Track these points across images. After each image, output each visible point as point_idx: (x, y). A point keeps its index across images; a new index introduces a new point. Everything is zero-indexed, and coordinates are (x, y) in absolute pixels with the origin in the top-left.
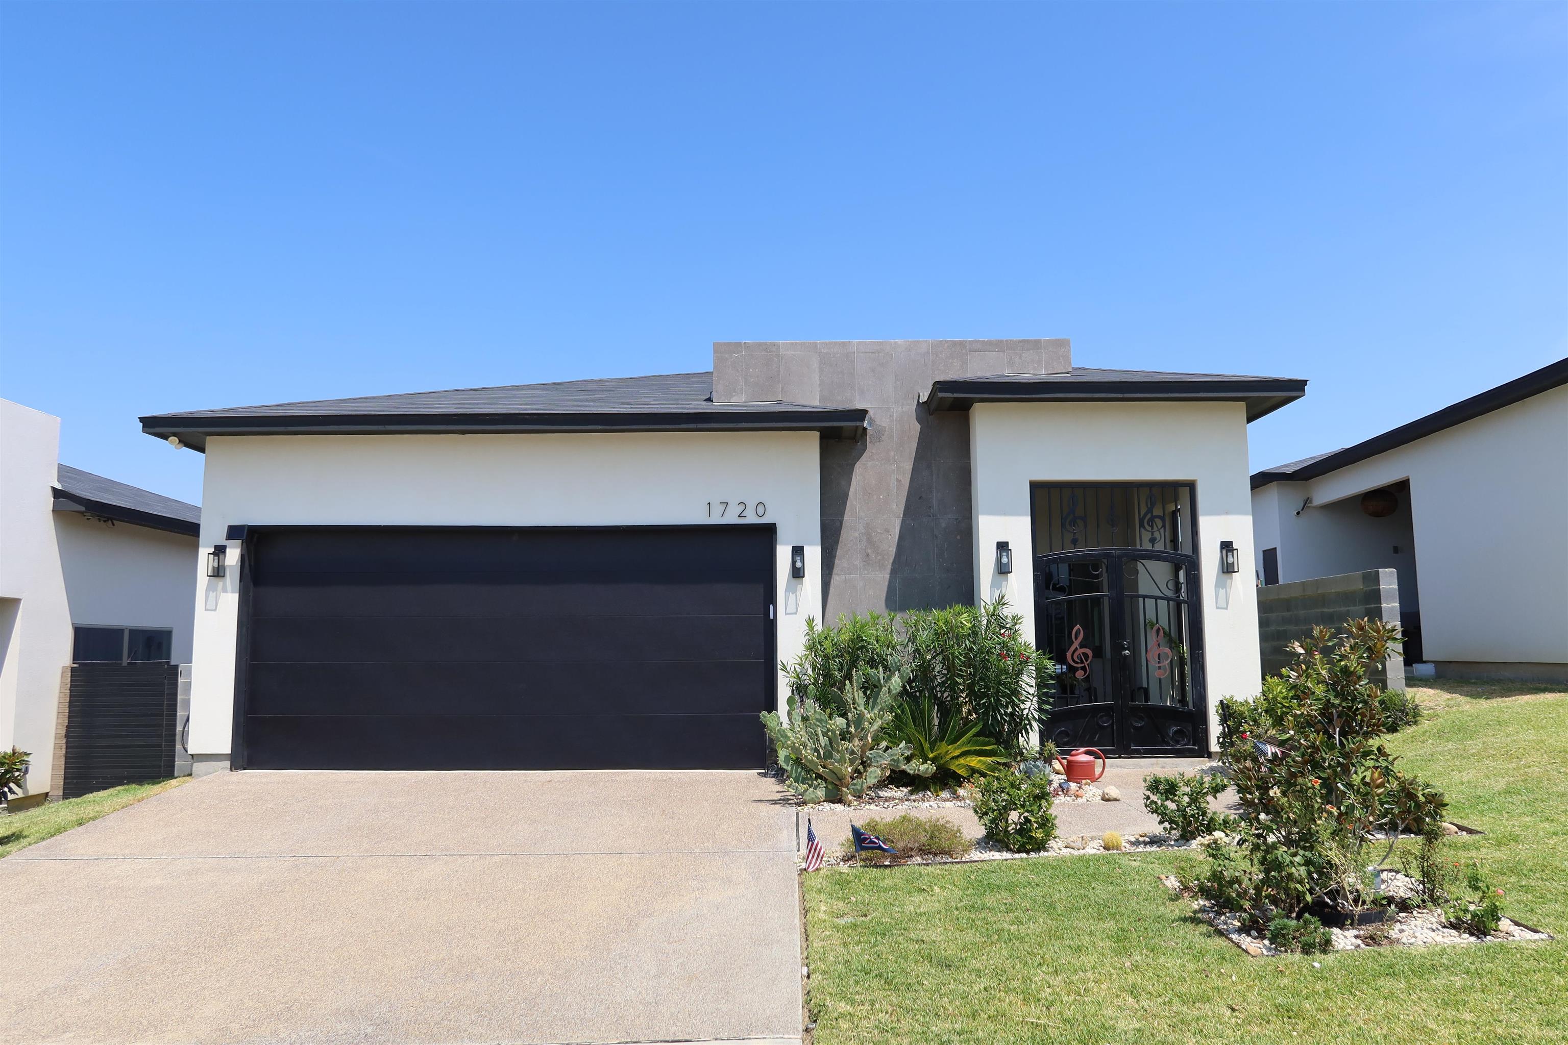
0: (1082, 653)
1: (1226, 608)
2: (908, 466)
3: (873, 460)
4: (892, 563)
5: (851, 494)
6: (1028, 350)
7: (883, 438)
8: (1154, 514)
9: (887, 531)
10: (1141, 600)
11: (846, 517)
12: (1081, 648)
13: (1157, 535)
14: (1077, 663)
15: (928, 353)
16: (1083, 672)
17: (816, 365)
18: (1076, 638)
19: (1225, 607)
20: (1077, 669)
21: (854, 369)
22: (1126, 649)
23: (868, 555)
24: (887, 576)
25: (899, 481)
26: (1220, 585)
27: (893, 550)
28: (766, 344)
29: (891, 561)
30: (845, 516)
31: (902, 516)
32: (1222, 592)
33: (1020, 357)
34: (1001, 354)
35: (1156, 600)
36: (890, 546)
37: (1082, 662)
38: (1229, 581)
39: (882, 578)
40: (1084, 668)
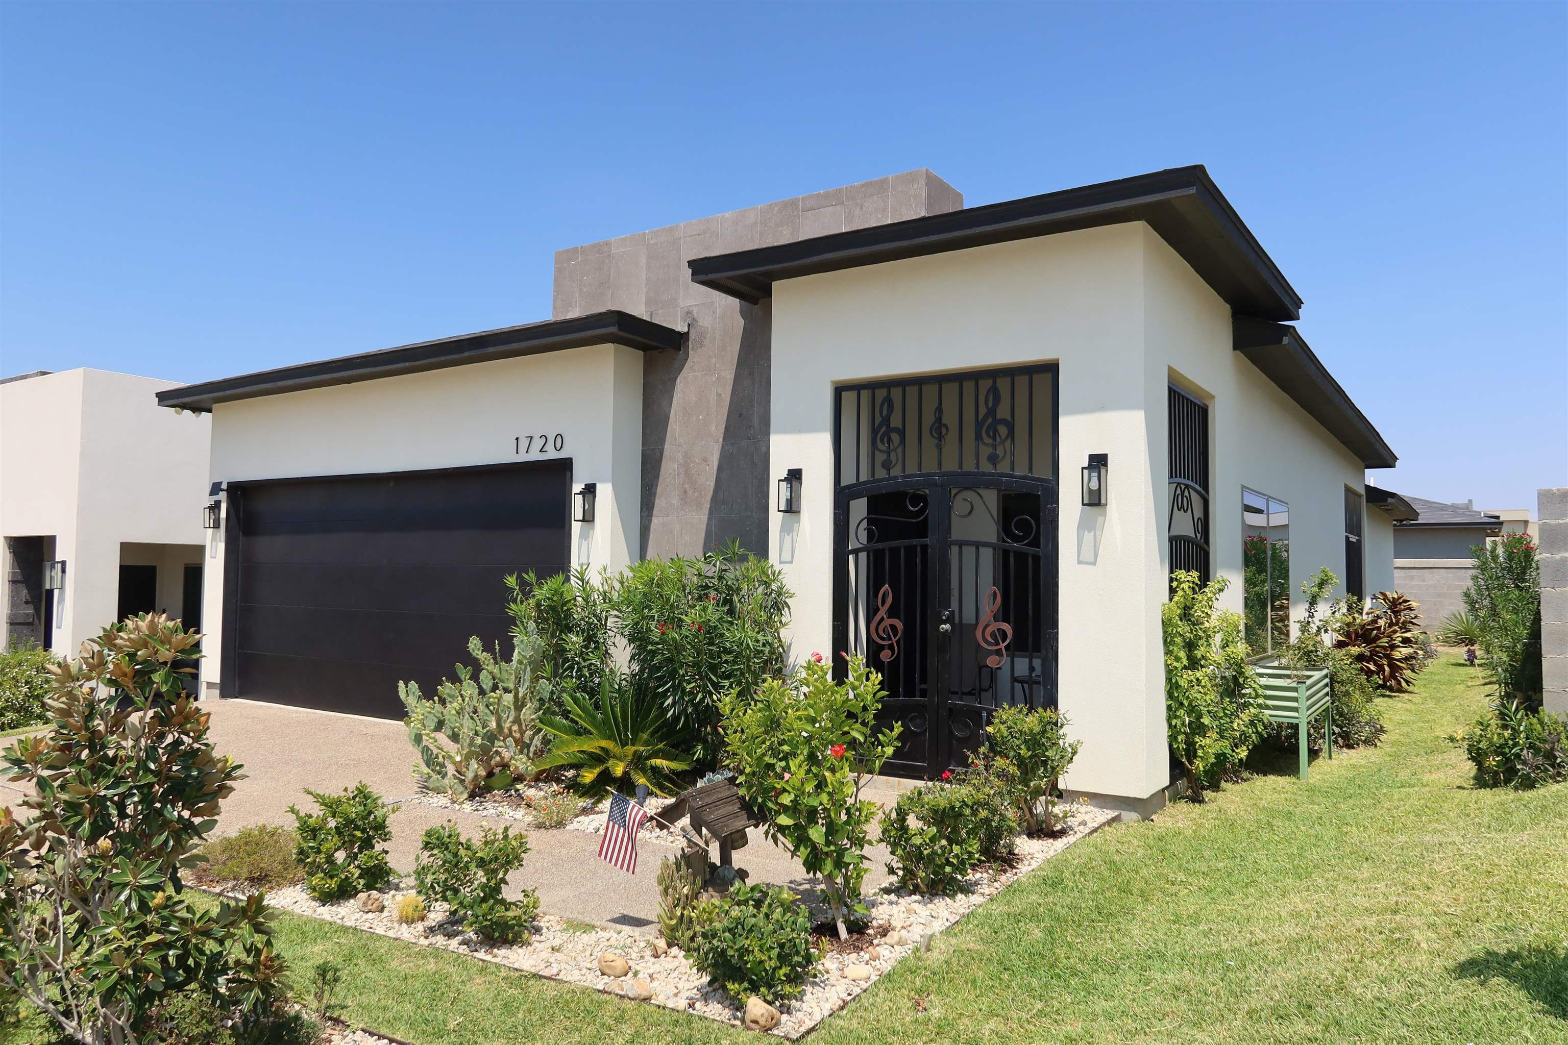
0: (891, 625)
1: (1094, 563)
2: (729, 375)
3: (694, 371)
4: (712, 500)
5: (672, 416)
6: (871, 195)
7: (706, 342)
8: (998, 417)
9: (705, 460)
10: (955, 549)
11: (667, 446)
12: (889, 617)
13: (1000, 452)
14: (883, 639)
15: (756, 223)
16: (890, 653)
17: (643, 261)
18: (883, 604)
19: (1092, 560)
20: (882, 648)
21: (680, 260)
22: (945, 622)
23: (685, 492)
24: (705, 518)
25: (719, 395)
26: (1085, 525)
27: (712, 484)
28: (599, 244)
29: (709, 498)
30: (666, 443)
31: (721, 440)
32: (1088, 537)
33: (861, 208)
34: (839, 208)
35: (977, 548)
36: (708, 482)
37: (890, 639)
38: (1100, 519)
39: (700, 519)
40: (891, 647)
